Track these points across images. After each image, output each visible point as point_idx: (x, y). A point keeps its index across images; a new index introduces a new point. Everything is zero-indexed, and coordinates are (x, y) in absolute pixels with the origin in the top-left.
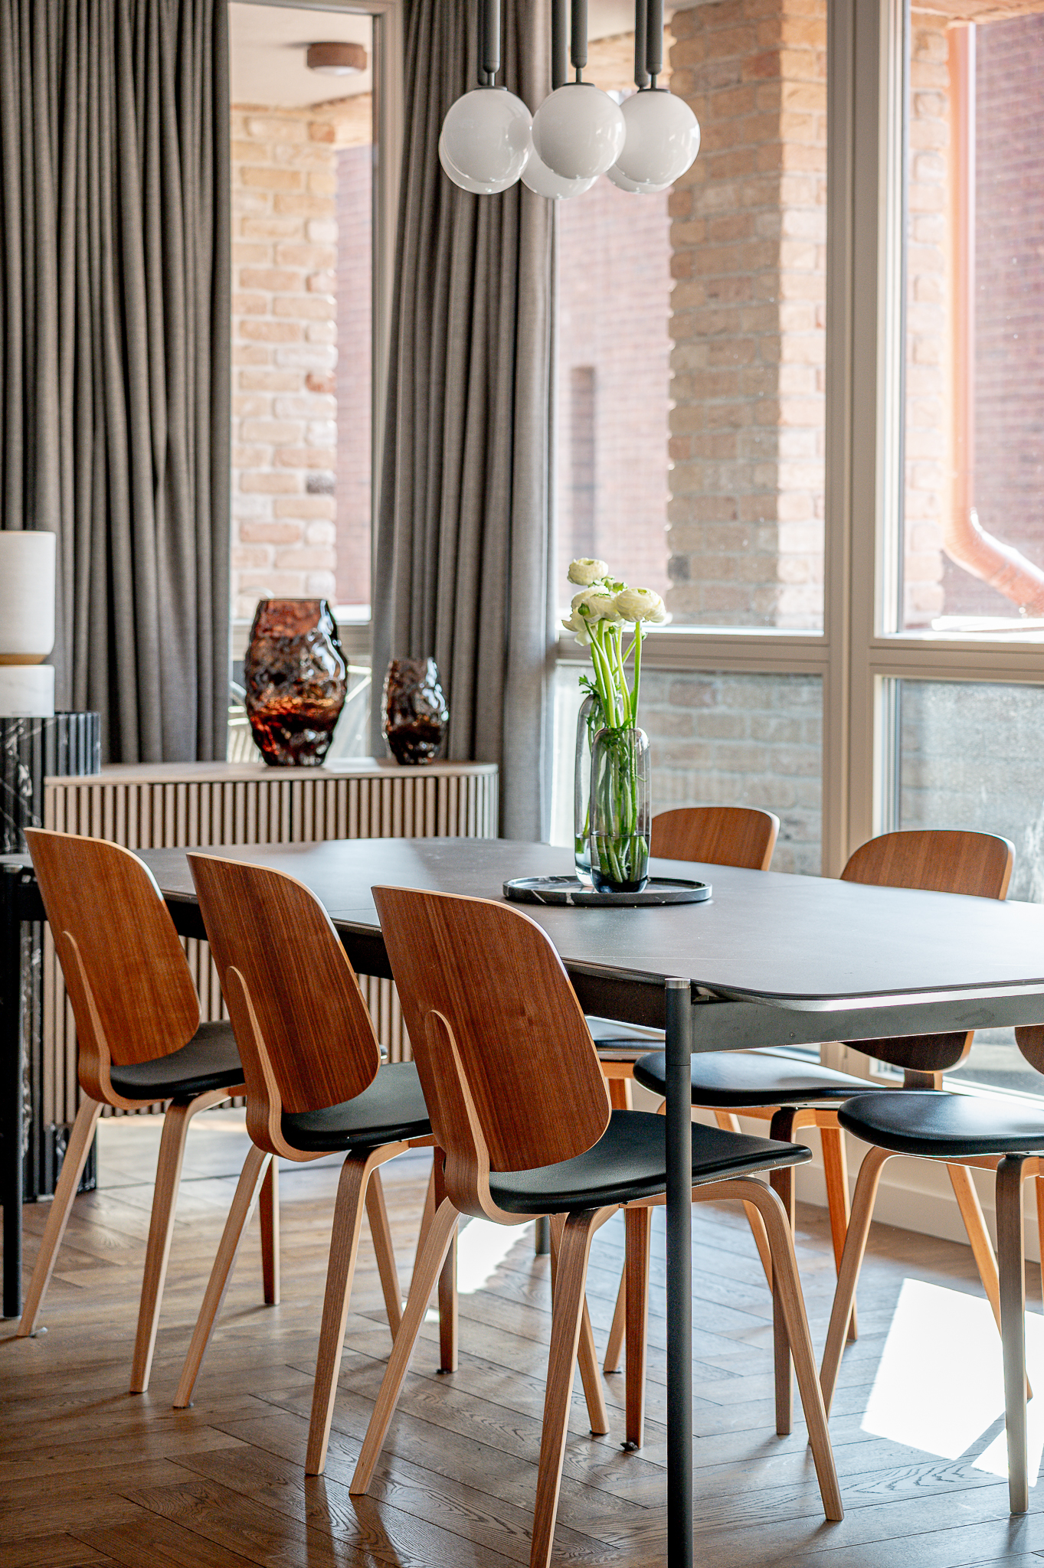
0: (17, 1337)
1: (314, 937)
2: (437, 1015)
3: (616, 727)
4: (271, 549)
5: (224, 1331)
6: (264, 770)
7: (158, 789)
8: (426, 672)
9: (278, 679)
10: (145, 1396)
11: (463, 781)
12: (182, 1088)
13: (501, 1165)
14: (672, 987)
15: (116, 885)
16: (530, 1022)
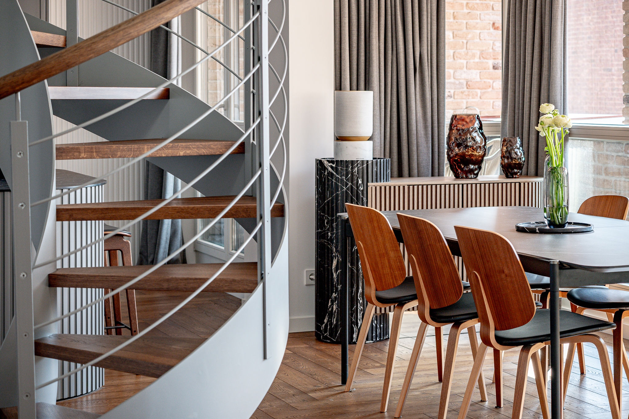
0: (344, 392)
1: (438, 244)
2: (475, 273)
3: (555, 166)
4: (479, 91)
5: (421, 391)
6: (455, 180)
7: (411, 187)
8: (517, 142)
9: (459, 145)
10: (386, 413)
11: (530, 184)
12: (399, 300)
13: (499, 328)
14: (552, 263)
15: (376, 224)
16: (506, 276)
